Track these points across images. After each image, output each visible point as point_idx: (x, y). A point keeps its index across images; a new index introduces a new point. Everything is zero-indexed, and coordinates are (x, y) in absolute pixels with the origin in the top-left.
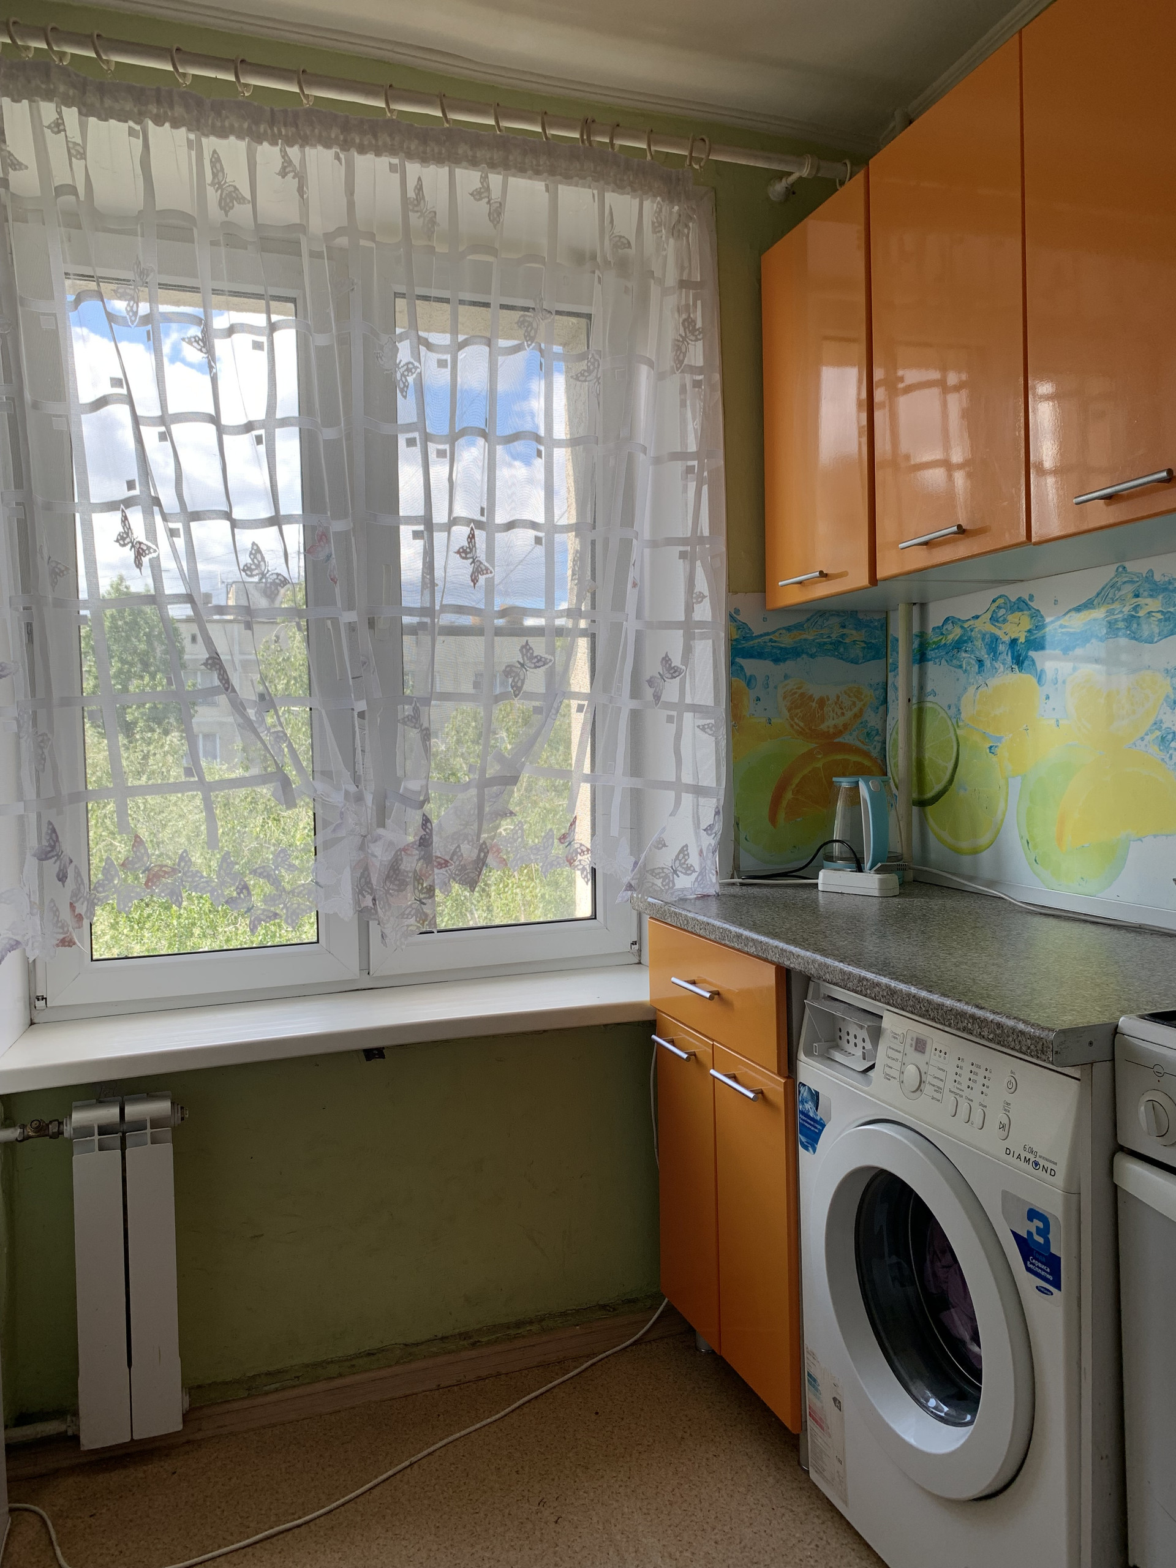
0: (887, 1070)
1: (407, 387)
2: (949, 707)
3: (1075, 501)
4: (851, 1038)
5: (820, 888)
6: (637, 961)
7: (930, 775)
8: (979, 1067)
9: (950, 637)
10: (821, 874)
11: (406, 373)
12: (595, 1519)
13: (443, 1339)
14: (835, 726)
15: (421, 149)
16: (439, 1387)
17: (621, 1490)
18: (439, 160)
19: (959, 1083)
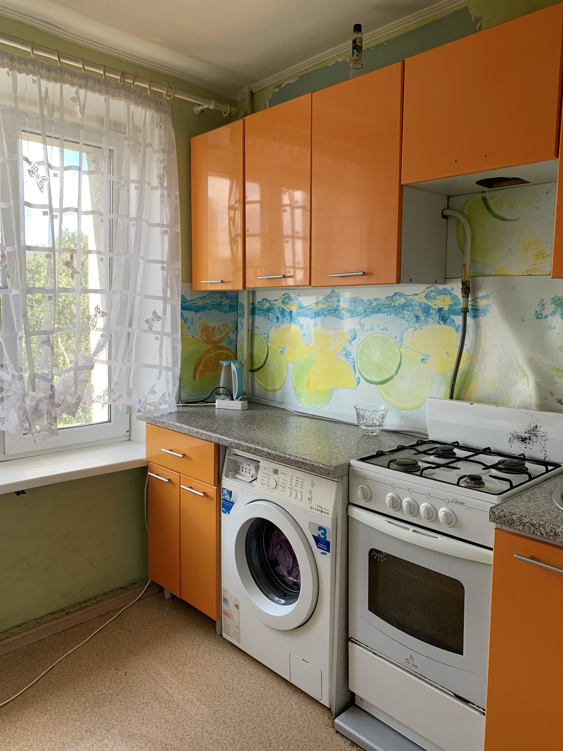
0: (263, 481)
1: (43, 187)
2: (264, 334)
3: (330, 276)
4: (244, 469)
5: (216, 407)
6: (128, 439)
7: (256, 360)
8: (299, 478)
9: (265, 306)
10: (217, 401)
11: (42, 181)
12: (141, 670)
13: (52, 613)
14: (218, 339)
15: (48, 74)
16: (54, 634)
17: (149, 657)
18: (55, 80)
19: (292, 485)
